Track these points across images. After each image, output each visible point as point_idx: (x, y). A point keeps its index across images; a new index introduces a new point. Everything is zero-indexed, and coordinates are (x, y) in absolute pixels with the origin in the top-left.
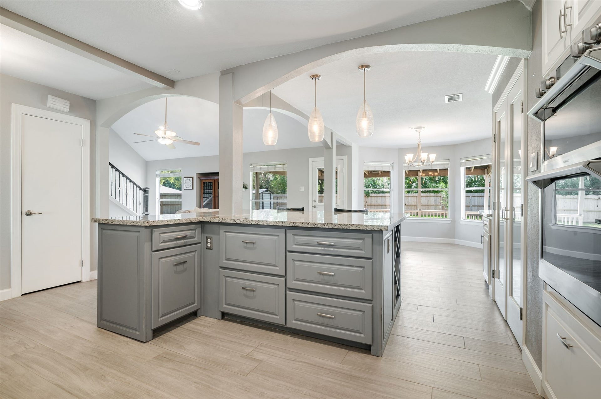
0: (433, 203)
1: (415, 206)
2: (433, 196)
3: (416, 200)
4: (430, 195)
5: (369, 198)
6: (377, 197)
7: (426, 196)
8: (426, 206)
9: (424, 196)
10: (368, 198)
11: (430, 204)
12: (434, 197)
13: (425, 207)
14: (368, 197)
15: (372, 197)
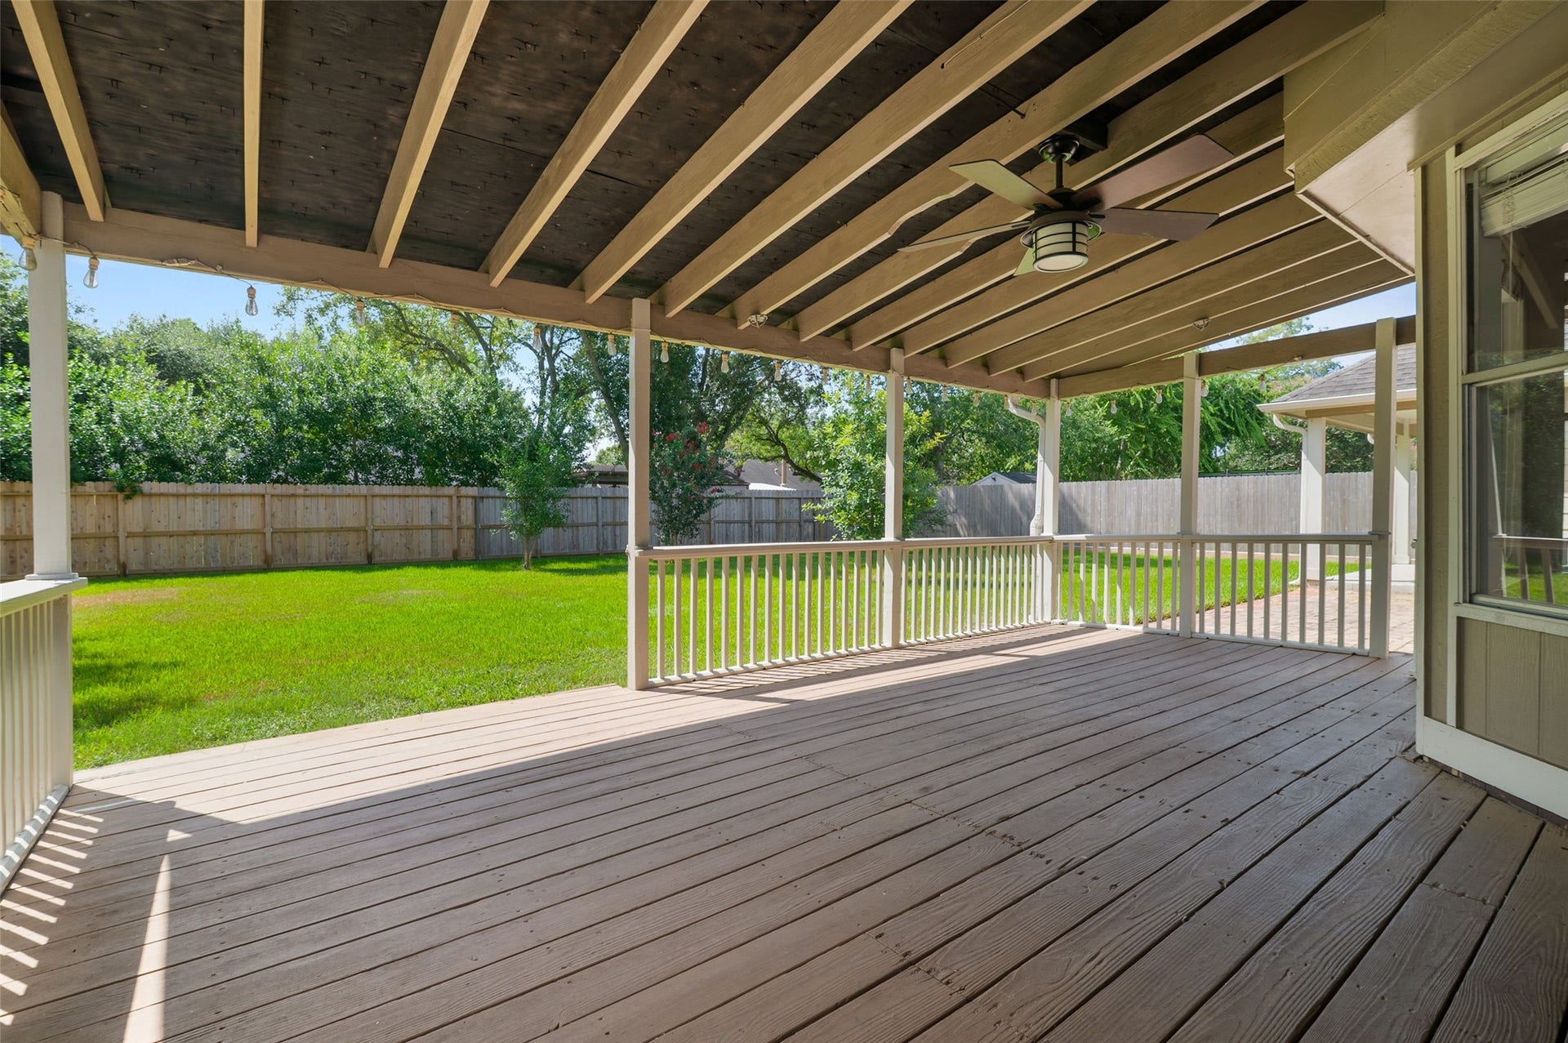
0: (425, 520)
1: (362, 534)
2: (426, 496)
3: (362, 510)
4: (415, 493)
5: (137, 503)
6: (182, 501)
7: (399, 496)
8: (403, 532)
9: (394, 496)
10: (130, 502)
11: (415, 523)
12: (428, 499)
13: (398, 532)
14: (128, 497)
15: (154, 499)
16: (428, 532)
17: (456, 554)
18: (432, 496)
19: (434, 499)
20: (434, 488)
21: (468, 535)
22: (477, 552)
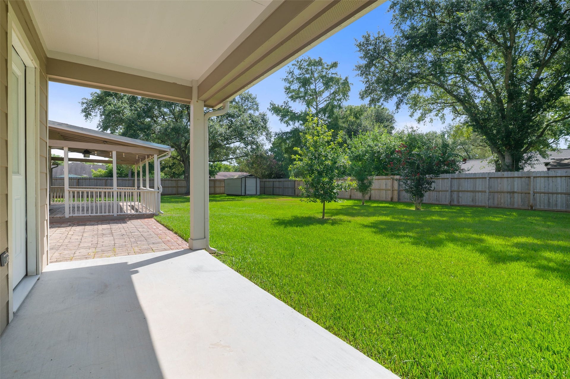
16: (385, 191)
17: (392, 199)
18: (386, 179)
19: (387, 180)
20: (387, 176)
21: (396, 193)
22: (399, 199)
